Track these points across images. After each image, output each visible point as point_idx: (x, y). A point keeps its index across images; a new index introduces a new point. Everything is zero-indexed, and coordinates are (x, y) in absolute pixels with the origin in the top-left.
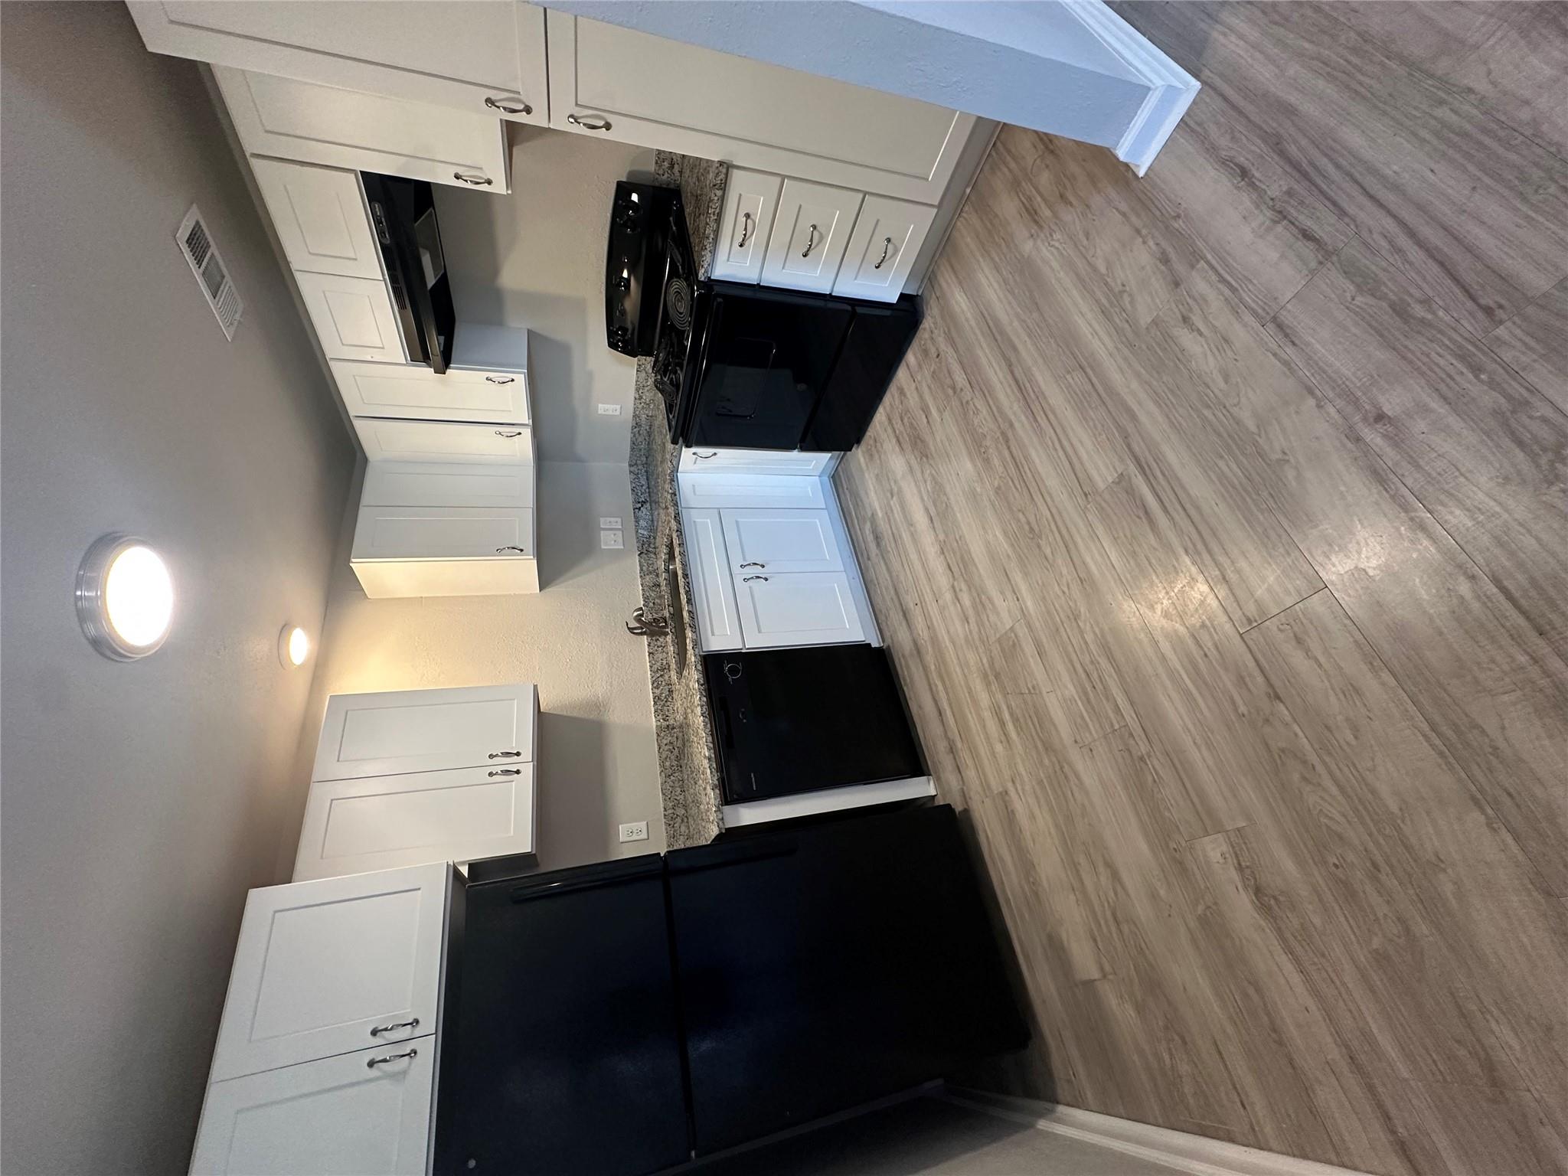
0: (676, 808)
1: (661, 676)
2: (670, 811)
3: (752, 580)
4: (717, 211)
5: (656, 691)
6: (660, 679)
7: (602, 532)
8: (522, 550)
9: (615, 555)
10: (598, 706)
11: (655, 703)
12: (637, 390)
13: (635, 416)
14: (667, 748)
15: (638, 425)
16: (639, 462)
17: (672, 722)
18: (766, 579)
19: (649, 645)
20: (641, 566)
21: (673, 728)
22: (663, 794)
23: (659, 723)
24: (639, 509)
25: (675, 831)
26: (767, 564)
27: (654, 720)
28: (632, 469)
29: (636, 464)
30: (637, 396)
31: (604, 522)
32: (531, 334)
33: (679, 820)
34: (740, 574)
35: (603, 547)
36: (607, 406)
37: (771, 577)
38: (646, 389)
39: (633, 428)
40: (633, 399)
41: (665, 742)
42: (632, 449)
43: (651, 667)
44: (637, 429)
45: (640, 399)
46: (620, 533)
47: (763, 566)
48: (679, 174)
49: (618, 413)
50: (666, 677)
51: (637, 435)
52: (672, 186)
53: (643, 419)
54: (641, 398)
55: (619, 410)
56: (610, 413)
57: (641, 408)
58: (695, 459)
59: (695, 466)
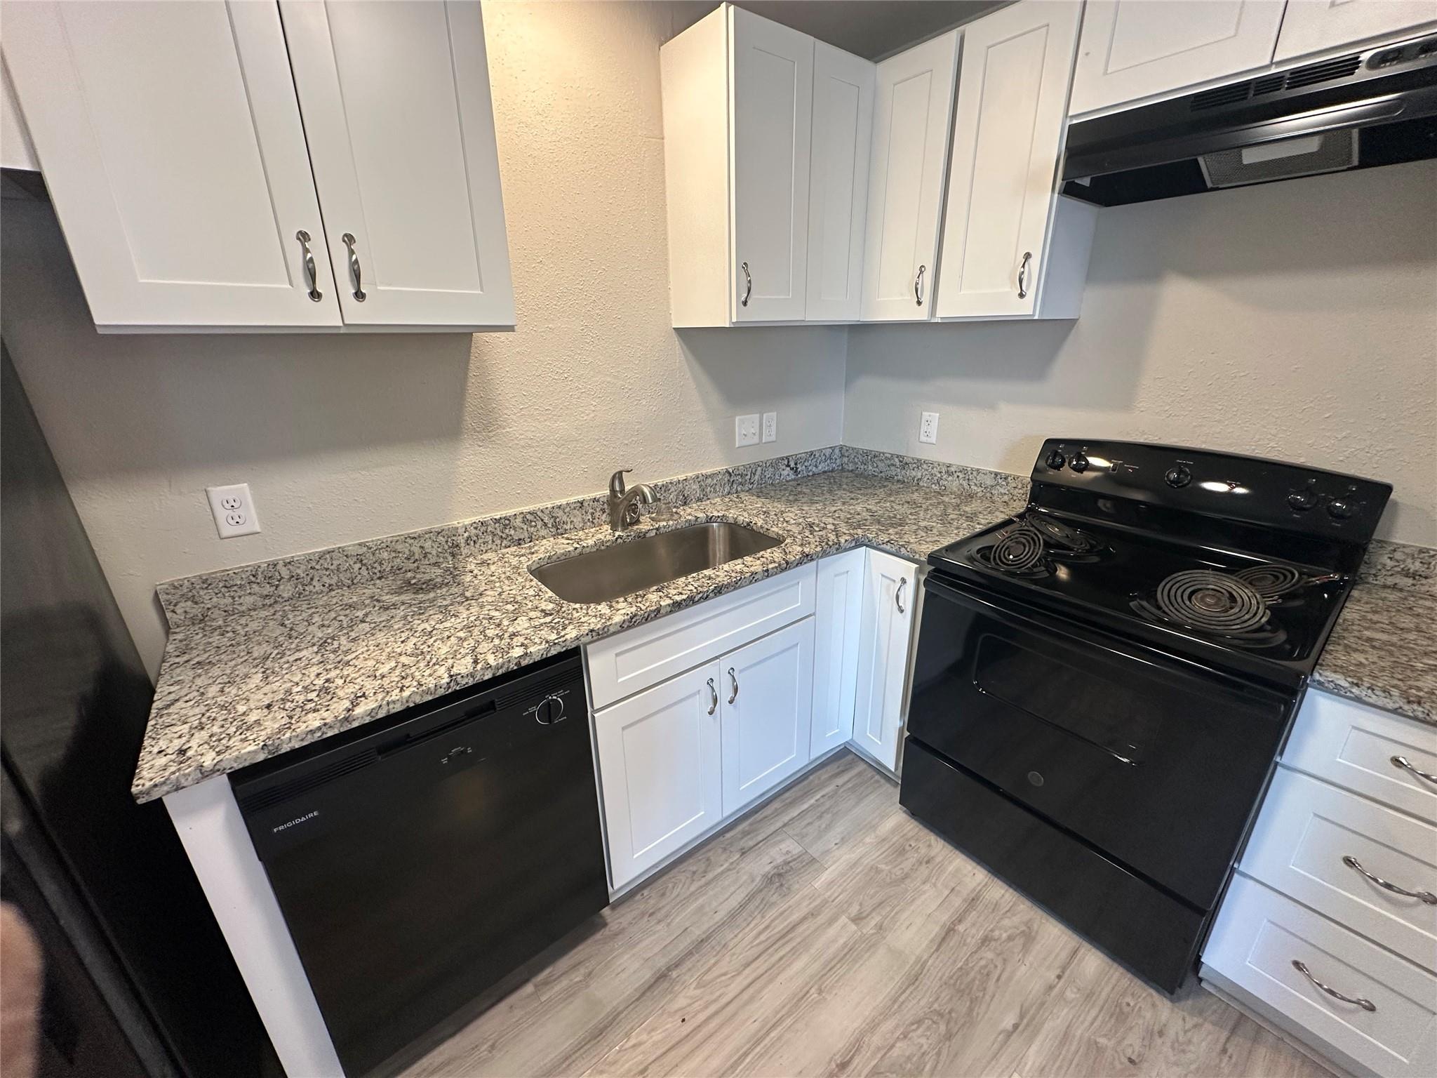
0: (294, 581)
1: (545, 525)
2: (285, 573)
3: (709, 690)
5: (519, 519)
6: (540, 524)
7: (758, 415)
8: (745, 303)
9: (726, 436)
10: (489, 426)
11: (497, 521)
12: (964, 470)
13: (919, 463)
14: (416, 550)
15: (905, 465)
16: (846, 460)
17: (465, 551)
18: (711, 713)
19: (595, 500)
20: (712, 476)
21: (453, 555)
22: (322, 556)
23: (461, 531)
24: (788, 466)
25: (241, 586)
26: (735, 707)
27: (467, 521)
28: (837, 451)
29: (843, 456)
30: (953, 469)
31: (771, 417)
32: (1071, 322)
33: (268, 589)
34: (718, 671)
35: (737, 419)
36: (935, 424)
37: (714, 719)
38: (965, 483)
39: (901, 458)
40: (948, 461)
41: (428, 545)
42: (866, 453)
43: (559, 507)
44: (898, 464)
45: (947, 472)
46: (756, 440)
47: (731, 702)
49: (923, 438)
50: (543, 532)
51: (888, 462)
52: (1363, 569)
53: (914, 473)
54: (949, 474)
55: (929, 440)
56: (924, 428)
57: (933, 472)
58: (894, 581)
59: (883, 578)
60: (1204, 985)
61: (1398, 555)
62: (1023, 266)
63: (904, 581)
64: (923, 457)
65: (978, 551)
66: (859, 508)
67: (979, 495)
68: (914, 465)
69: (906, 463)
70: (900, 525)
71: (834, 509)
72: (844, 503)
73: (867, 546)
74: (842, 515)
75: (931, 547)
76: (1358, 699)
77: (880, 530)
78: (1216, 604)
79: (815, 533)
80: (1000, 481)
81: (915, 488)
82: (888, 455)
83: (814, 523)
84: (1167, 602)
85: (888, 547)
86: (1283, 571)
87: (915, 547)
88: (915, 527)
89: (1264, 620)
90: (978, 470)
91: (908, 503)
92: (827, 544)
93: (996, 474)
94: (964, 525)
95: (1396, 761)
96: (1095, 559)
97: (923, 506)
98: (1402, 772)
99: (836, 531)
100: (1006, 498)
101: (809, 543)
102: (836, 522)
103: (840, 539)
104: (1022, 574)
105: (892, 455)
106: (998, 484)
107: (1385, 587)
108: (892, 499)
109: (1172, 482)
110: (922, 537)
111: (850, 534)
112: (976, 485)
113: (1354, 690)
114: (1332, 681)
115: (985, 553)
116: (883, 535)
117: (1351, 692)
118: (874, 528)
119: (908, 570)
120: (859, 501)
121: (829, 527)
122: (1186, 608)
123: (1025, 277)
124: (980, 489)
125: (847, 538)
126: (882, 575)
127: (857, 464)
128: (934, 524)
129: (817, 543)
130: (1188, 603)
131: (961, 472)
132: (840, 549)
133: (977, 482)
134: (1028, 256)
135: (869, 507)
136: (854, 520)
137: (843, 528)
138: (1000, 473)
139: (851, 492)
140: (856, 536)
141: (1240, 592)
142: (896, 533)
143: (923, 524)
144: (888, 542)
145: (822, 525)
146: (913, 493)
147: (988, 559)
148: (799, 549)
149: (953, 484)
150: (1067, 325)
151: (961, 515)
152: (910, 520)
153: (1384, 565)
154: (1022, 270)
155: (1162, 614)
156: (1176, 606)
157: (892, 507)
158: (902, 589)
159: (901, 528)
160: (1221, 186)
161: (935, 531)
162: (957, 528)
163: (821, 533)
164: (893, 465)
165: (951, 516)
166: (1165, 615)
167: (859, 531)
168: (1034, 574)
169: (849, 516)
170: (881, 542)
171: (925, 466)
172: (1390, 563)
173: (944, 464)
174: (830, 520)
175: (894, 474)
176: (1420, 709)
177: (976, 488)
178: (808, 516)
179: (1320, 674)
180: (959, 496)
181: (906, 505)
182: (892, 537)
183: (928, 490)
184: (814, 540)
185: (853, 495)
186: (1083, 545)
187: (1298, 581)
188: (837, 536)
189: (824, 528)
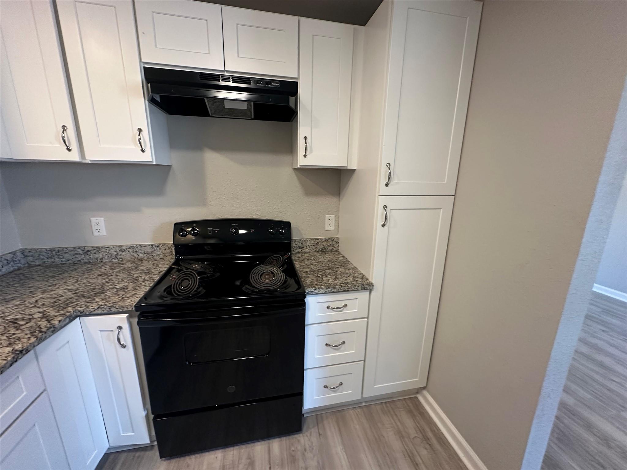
4: (350, 290)
12: (132, 247)
13: (98, 249)
15: (87, 252)
16: (30, 259)
28: (19, 254)
30: (124, 248)
32: (169, 167)
36: (102, 224)
38: (135, 254)
39: (83, 248)
40: (119, 244)
42: (51, 250)
44: (81, 252)
45: (120, 250)
48: (297, 252)
49: (96, 234)
51: (72, 253)
53: (96, 256)
54: (122, 251)
55: (101, 234)
56: (94, 227)
57: (110, 252)
58: (112, 331)
59: (102, 333)
60: (305, 416)
61: (296, 243)
62: (139, 135)
63: (120, 328)
64: (100, 244)
65: (165, 291)
66: (60, 292)
67: (145, 258)
68: (95, 251)
69: (88, 251)
70: (102, 293)
71: (34, 300)
72: (43, 292)
73: (80, 316)
74: (46, 302)
75: (133, 300)
76: (317, 294)
77: (88, 302)
78: (270, 278)
79: (22, 327)
80: (155, 248)
81: (100, 265)
82: (70, 249)
83: (17, 319)
84: (255, 283)
85: (100, 311)
86: (277, 257)
87: (122, 304)
88: (115, 290)
89: (284, 277)
90: (140, 245)
91: (101, 275)
92: (41, 332)
93: (152, 245)
94: (146, 278)
95: (328, 308)
96: (218, 274)
97: (113, 274)
98: (330, 310)
99: (45, 316)
100: (161, 256)
101: (19, 339)
102: (42, 310)
103: (53, 322)
104: (193, 295)
105: (74, 248)
106: (155, 250)
107: (296, 253)
108: (86, 276)
109: (234, 233)
110: (123, 295)
111: (62, 315)
112: (142, 253)
113: (315, 291)
114: (310, 291)
115: (168, 290)
116: (92, 305)
117: (315, 292)
118: (82, 302)
119: (121, 319)
120: (58, 286)
121: (36, 316)
122: (262, 283)
123: (142, 141)
124: (145, 255)
125: (60, 319)
126: (101, 331)
127: (43, 259)
128: (127, 284)
129: (29, 336)
130: (261, 281)
131: (130, 248)
132: (54, 330)
133: (142, 252)
134: (140, 130)
135: (69, 288)
136: (60, 302)
137: (52, 312)
138: (154, 244)
139: (47, 281)
140: (68, 314)
141: (273, 269)
142: (102, 299)
143: (119, 286)
144: (99, 308)
145: (28, 317)
146: (100, 268)
147: (172, 294)
148: (9, 349)
149: (127, 256)
150: (168, 168)
151: (141, 273)
152: (108, 286)
153: (294, 246)
154: (139, 137)
155: (255, 289)
156: (259, 284)
157: (89, 282)
158: (121, 333)
159: (103, 295)
160: (214, 116)
161: (130, 288)
162: (143, 281)
163: (28, 325)
164: (77, 254)
165: (135, 276)
166: (256, 289)
167: (69, 309)
168: (199, 293)
169: (53, 300)
170: (92, 310)
171: (103, 250)
172: (295, 246)
173: (117, 246)
174: (35, 310)
175: (80, 259)
176: (329, 289)
177: (142, 255)
178: (6, 314)
179: (307, 290)
180: (133, 262)
181: (100, 278)
182: (100, 303)
183: (110, 264)
184: (23, 334)
185: (49, 283)
186: (210, 269)
187: (283, 259)
188: (49, 321)
189: (31, 320)
